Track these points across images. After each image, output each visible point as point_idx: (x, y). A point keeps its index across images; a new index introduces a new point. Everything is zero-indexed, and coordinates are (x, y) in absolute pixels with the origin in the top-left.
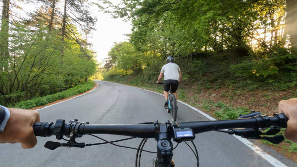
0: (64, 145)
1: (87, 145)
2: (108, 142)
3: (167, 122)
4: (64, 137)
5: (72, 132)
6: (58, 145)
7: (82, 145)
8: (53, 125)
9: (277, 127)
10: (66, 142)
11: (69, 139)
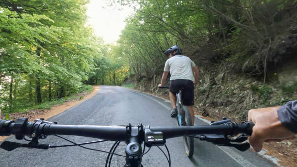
0: (24, 146)
1: (51, 147)
2: (76, 145)
3: (140, 125)
4: (26, 137)
5: (35, 131)
7: (45, 147)
8: (13, 124)
9: (245, 134)
10: (27, 142)
11: (31, 139)
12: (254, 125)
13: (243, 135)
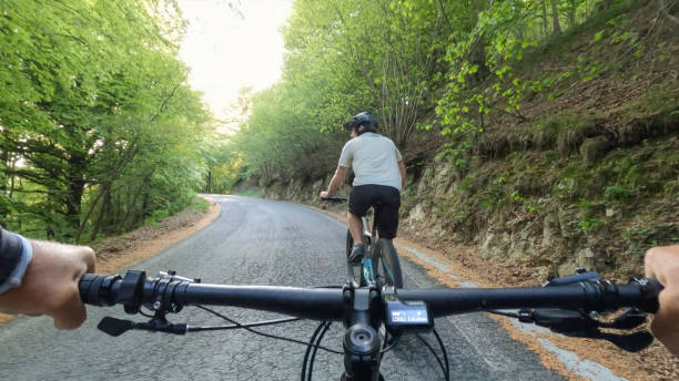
0: (141, 326)
1: (191, 330)
2: (239, 326)
4: (143, 309)
5: (159, 298)
6: (128, 326)
7: (180, 330)
8: (119, 282)
9: (637, 310)
10: (146, 320)
11: (153, 313)
12: (662, 288)
13: (634, 312)
